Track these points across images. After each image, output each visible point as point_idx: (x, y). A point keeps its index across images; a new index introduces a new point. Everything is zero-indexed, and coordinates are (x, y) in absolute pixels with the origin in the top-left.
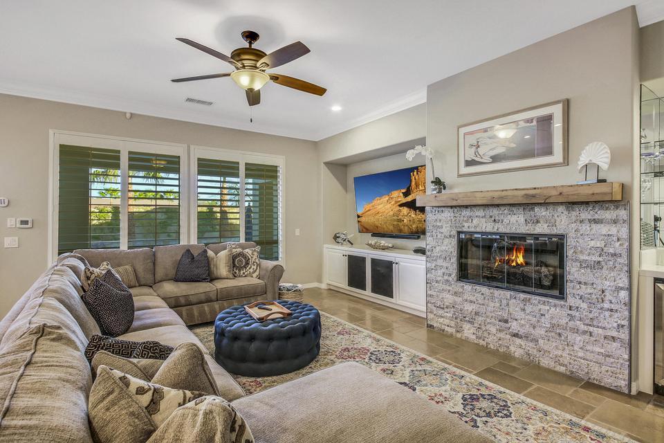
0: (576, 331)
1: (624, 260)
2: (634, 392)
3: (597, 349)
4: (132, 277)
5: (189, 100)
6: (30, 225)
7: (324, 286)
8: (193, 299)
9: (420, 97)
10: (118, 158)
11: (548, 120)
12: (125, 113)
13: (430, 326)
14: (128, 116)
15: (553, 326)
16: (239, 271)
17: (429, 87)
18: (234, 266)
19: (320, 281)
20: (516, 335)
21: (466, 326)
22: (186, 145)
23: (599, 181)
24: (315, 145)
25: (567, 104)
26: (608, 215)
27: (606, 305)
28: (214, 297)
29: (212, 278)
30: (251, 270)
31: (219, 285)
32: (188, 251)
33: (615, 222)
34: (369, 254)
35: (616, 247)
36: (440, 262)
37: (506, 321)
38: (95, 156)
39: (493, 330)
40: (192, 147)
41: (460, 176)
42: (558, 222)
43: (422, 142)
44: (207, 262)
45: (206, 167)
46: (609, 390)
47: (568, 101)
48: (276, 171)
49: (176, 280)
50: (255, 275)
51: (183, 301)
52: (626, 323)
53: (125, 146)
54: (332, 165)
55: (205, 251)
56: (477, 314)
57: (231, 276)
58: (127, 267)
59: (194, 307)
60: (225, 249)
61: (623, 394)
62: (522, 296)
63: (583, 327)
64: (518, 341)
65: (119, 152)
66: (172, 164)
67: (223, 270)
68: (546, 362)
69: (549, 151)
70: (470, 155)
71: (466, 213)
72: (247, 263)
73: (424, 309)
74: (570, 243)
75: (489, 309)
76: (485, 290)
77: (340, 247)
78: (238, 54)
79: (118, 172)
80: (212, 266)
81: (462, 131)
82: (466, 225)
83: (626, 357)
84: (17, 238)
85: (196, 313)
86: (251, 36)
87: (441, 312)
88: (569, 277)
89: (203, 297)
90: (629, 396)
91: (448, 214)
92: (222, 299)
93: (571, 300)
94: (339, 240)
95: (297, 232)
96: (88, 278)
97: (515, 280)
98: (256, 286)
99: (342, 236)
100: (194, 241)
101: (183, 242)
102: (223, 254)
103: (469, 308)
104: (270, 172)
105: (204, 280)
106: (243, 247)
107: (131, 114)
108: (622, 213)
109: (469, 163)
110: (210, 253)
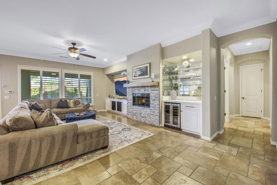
0: (151, 114)
1: (158, 98)
2: (160, 126)
3: (155, 118)
4: (44, 107)
5: (60, 56)
6: (12, 93)
7: (106, 110)
8: (61, 112)
9: (125, 59)
10: (39, 73)
11: (147, 67)
12: (41, 60)
13: (128, 117)
14: (42, 61)
15: (148, 114)
16: (77, 105)
17: (127, 56)
18: (75, 104)
19: (105, 109)
20: (142, 117)
21: (134, 116)
22: (61, 69)
23: (153, 81)
24: (104, 70)
25: (150, 64)
26: (156, 89)
27: (156, 108)
28: (68, 112)
29: (68, 107)
30: (81, 105)
31: (70, 109)
32: (61, 100)
33: (157, 90)
34: (116, 100)
35: (157, 96)
36: (130, 101)
37: (141, 114)
38: (32, 73)
39: (139, 116)
40: (63, 70)
41: (133, 79)
42: (149, 91)
43: (126, 71)
44: (67, 103)
45: (67, 75)
46: (156, 126)
47: (150, 63)
48: (90, 77)
49: (58, 108)
50: (82, 107)
51: (59, 113)
52: (158, 112)
53: (41, 69)
54: (108, 75)
55: (66, 100)
56: (136, 113)
57: (74, 107)
58: (42, 104)
59: (62, 115)
60: (73, 99)
61: (158, 127)
62: (143, 108)
63: (153, 114)
64: (143, 118)
65: (39, 71)
66: (57, 75)
67: (72, 105)
68: (147, 122)
69: (147, 75)
70: (135, 75)
71: (134, 89)
72: (79, 103)
73: (126, 113)
74: (151, 95)
75: (138, 111)
76: (137, 107)
77: (111, 99)
78: (70, 49)
79: (39, 77)
80: (68, 104)
81: (133, 68)
82: (134, 92)
83: (159, 119)
84: (8, 96)
85: (63, 116)
86: (74, 44)
87: (130, 114)
88: (151, 103)
89: (65, 112)
90: (159, 127)
91: (131, 89)
92: (71, 113)
93: (151, 108)
94: (110, 97)
95: (98, 95)
96: (31, 105)
97: (143, 105)
98: (82, 109)
99: (111, 96)
100: (64, 97)
101: (60, 97)
102: (72, 101)
103: (135, 112)
104: (89, 77)
105: (66, 108)
106: (79, 99)
107: (43, 60)
108: (158, 88)
109: (135, 76)
110: (68, 100)
